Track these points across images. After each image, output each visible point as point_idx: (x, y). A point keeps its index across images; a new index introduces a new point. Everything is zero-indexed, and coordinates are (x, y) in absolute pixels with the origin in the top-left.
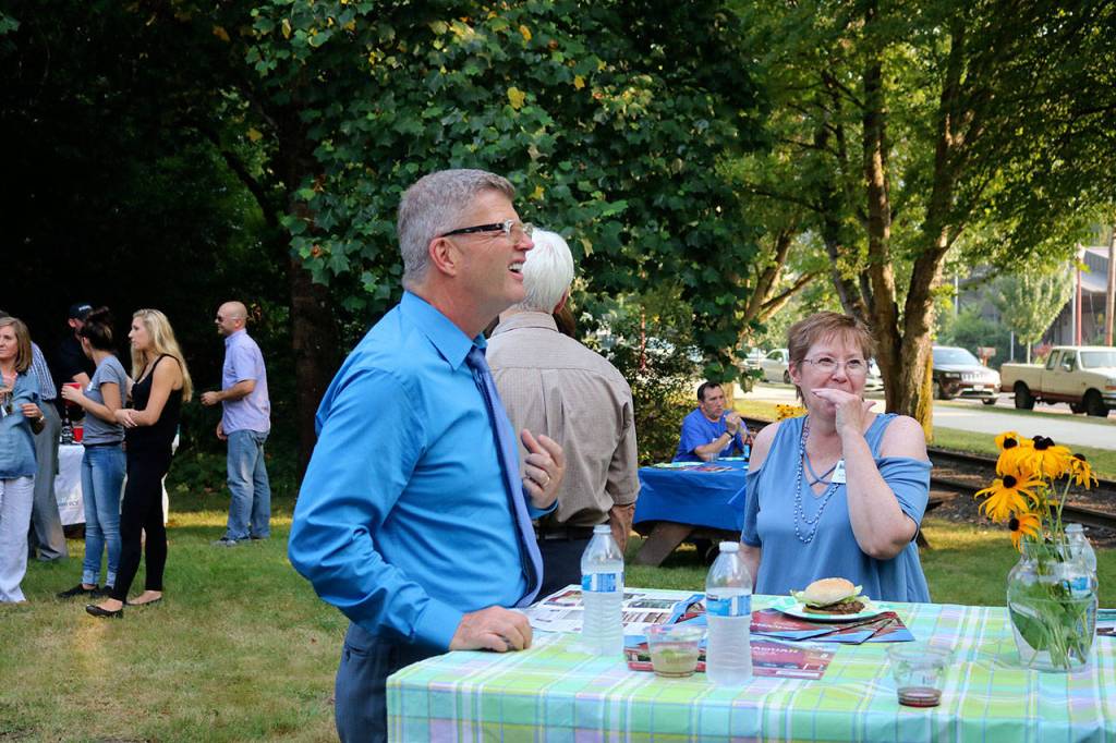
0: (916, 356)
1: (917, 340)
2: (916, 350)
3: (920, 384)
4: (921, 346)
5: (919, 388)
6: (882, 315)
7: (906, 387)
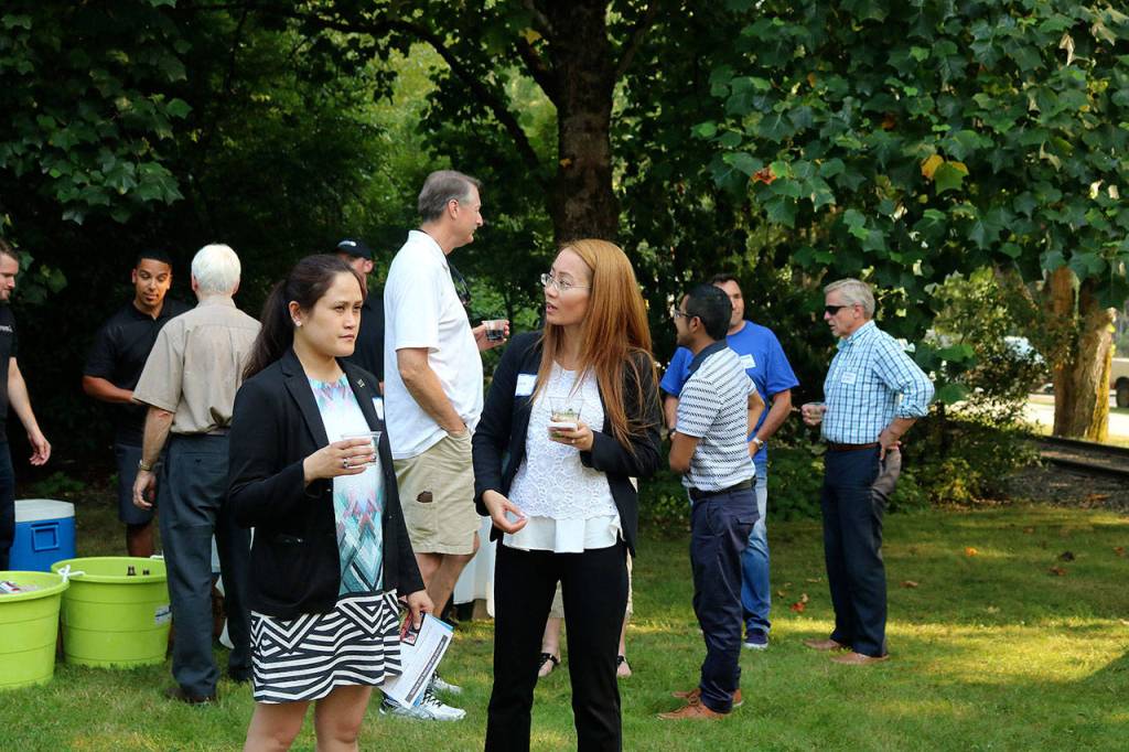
0: (1095, 351)
1: (1099, 332)
2: (1098, 341)
3: (1098, 381)
4: (1102, 339)
5: (1097, 386)
6: (1058, 302)
7: (1083, 386)
